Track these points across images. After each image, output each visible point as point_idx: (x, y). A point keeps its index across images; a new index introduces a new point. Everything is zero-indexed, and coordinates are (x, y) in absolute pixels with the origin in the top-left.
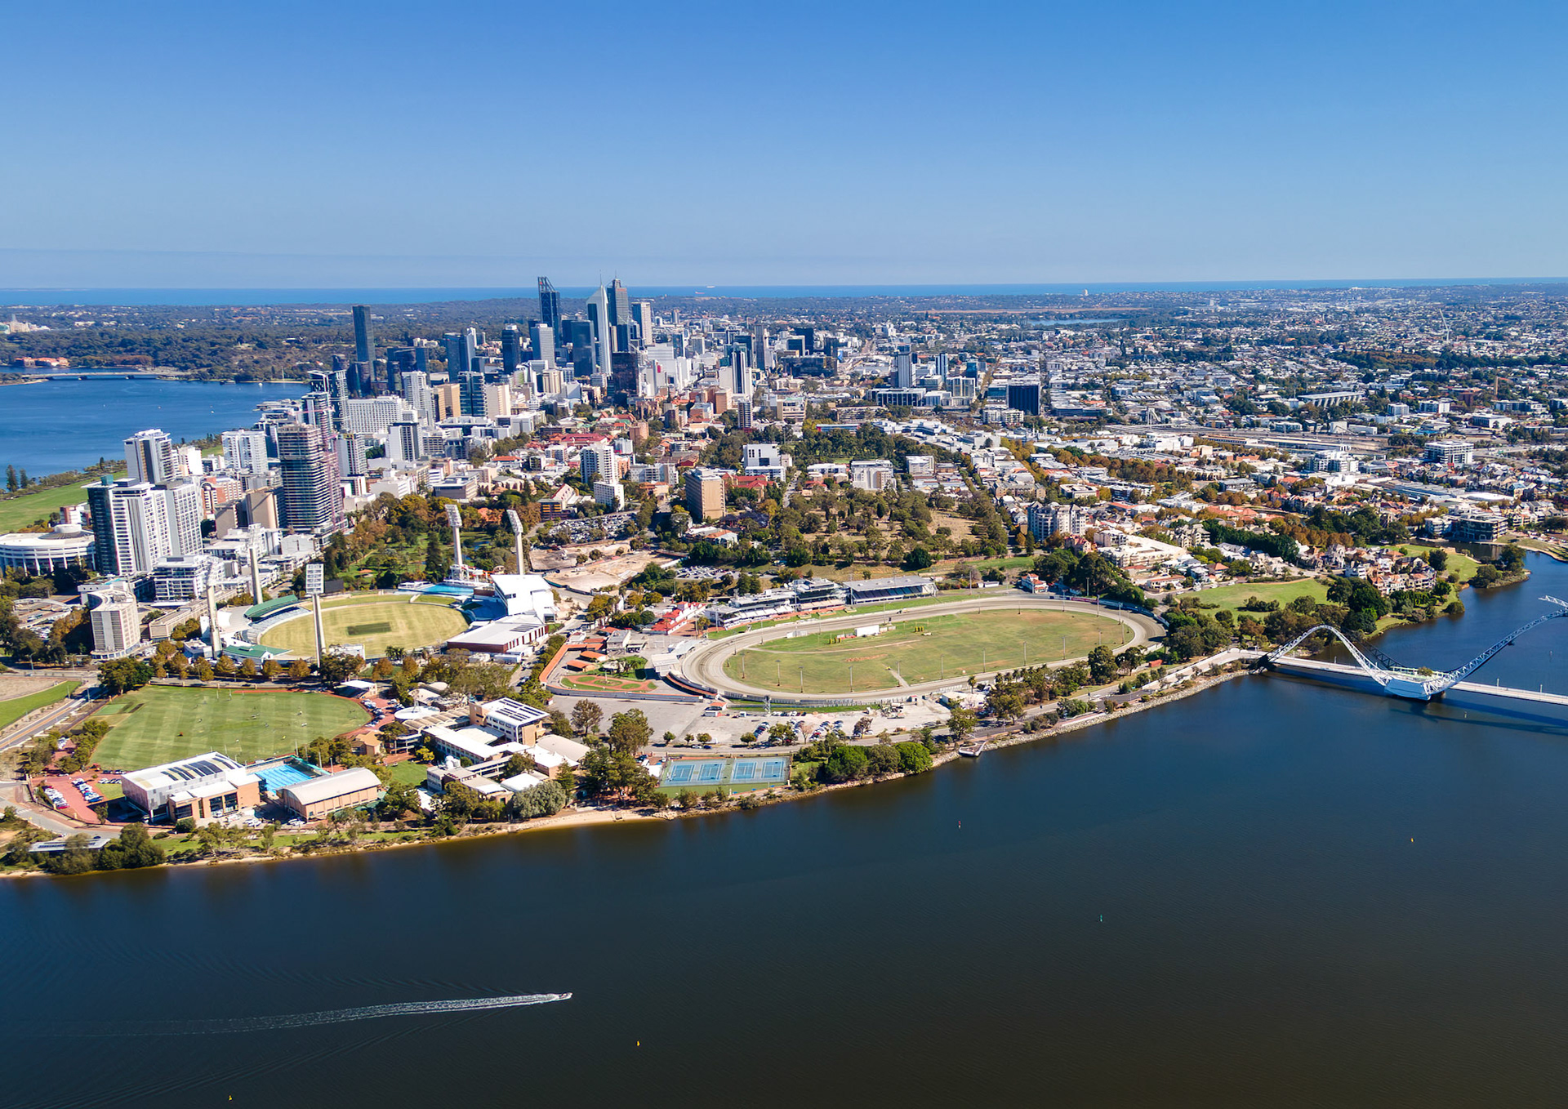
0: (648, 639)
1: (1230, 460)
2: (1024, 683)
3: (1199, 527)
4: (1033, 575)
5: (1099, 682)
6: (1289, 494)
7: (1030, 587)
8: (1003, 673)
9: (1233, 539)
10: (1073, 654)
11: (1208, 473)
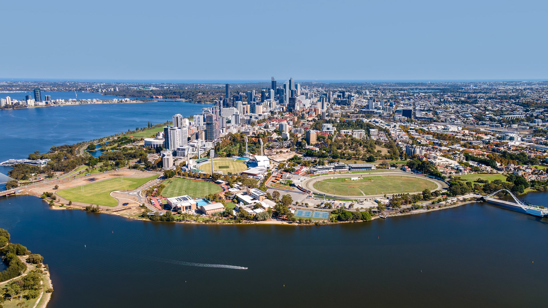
0: (293, 176)
1: (474, 135)
2: (401, 198)
3: (462, 155)
4: (406, 166)
5: (425, 200)
6: (495, 147)
7: (405, 170)
8: (395, 194)
9: (474, 159)
10: (417, 191)
11: (466, 139)
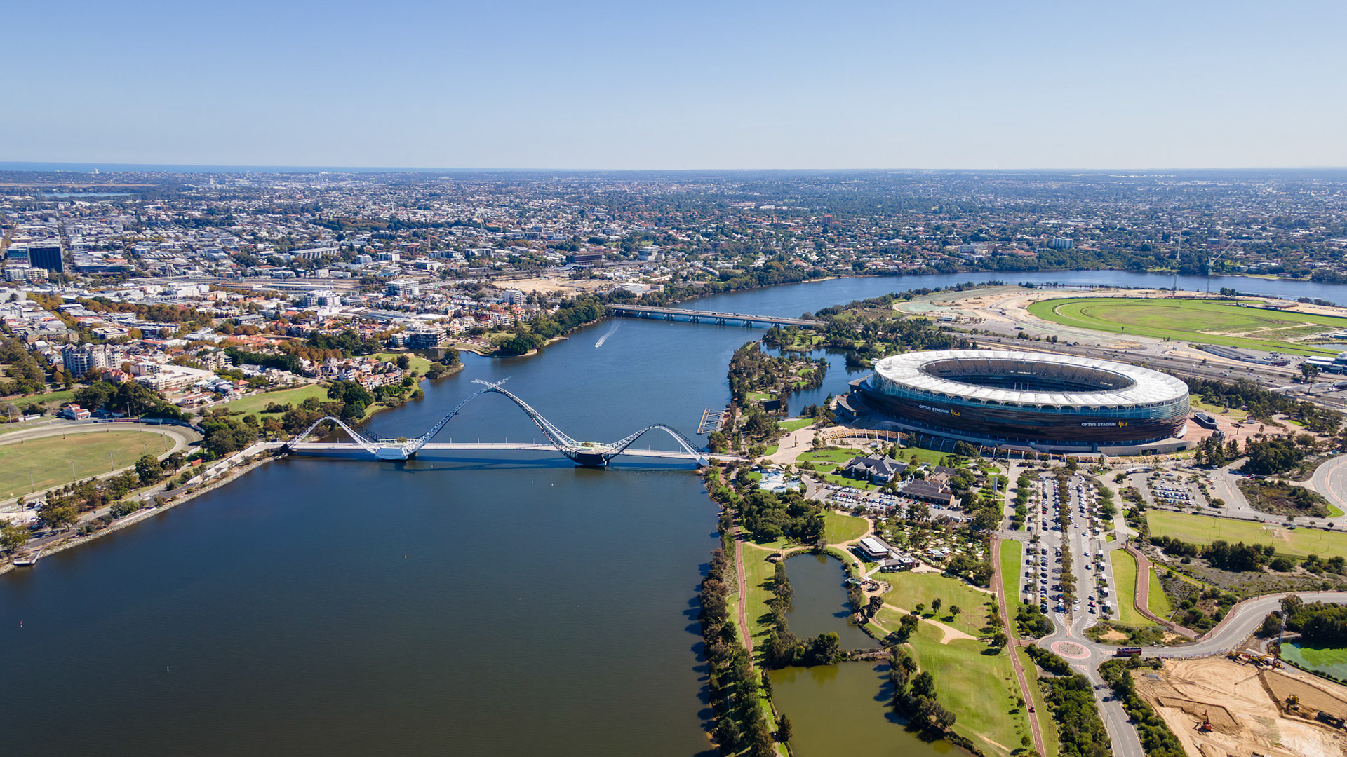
1: (242, 301)
2: (76, 496)
3: (222, 354)
4: (75, 405)
5: (148, 484)
6: (291, 324)
7: (73, 415)
8: (53, 490)
9: (251, 361)
10: (121, 465)
11: (225, 312)
